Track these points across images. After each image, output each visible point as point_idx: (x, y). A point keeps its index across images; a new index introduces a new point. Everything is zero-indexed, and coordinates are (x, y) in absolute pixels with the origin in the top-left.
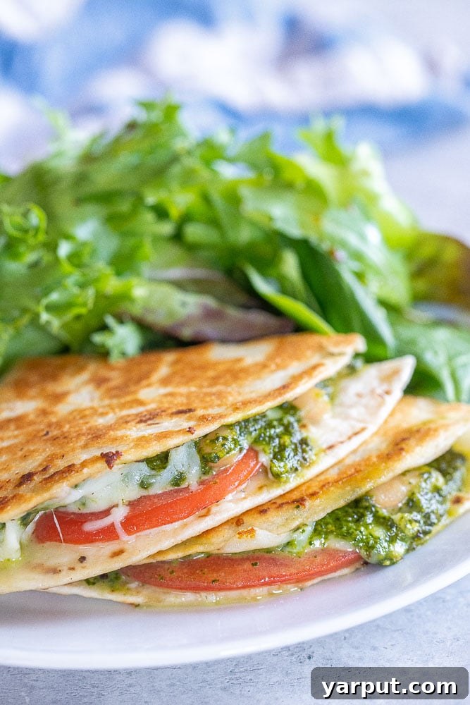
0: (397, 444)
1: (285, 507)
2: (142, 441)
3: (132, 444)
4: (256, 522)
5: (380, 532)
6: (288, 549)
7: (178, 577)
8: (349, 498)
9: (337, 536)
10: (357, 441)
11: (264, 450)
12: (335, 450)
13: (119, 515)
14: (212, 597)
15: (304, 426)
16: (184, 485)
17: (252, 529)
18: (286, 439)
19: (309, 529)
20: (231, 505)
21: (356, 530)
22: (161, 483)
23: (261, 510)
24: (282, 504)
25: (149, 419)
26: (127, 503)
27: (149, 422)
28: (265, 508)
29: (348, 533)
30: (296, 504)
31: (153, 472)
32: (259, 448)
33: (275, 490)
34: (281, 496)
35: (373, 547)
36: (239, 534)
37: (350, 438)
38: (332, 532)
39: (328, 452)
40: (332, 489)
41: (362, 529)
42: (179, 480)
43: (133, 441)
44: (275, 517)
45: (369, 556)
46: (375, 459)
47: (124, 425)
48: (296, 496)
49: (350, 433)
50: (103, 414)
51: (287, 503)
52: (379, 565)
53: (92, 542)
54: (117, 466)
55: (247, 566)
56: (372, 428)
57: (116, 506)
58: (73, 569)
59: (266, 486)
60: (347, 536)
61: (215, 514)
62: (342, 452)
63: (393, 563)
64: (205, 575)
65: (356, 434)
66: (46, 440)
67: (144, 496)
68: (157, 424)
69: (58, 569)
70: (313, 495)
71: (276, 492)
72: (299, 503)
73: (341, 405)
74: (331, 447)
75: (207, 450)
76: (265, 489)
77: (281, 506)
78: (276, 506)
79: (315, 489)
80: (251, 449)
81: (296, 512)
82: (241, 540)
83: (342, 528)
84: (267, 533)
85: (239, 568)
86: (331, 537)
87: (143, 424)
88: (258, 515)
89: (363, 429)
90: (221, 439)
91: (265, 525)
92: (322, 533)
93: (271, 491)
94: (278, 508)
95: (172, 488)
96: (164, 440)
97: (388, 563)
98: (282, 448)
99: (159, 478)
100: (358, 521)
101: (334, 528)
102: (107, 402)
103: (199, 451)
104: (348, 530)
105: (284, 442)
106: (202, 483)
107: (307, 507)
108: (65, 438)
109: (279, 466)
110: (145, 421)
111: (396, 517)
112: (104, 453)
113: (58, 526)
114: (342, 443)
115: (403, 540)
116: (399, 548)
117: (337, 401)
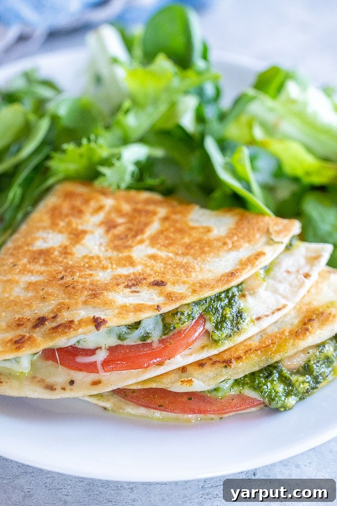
0: (305, 324)
1: (218, 365)
2: (124, 309)
3: (116, 311)
4: (196, 374)
5: (280, 388)
6: (214, 393)
7: (137, 397)
8: (262, 365)
9: (250, 387)
10: (278, 315)
11: (210, 319)
12: (261, 322)
13: (101, 356)
14: (158, 414)
15: (244, 296)
16: (149, 341)
17: (191, 380)
18: (228, 311)
19: (231, 382)
20: (180, 360)
21: (264, 385)
22: (133, 339)
23: (201, 364)
24: (216, 362)
25: (133, 285)
26: (108, 348)
27: (134, 289)
28: (203, 362)
29: (258, 386)
30: (225, 364)
31: (129, 331)
32: (207, 317)
33: (212, 350)
34: (216, 355)
35: (273, 400)
36: (182, 381)
37: (273, 313)
38: (247, 383)
39: (256, 322)
40: (252, 356)
41: (269, 384)
42: (145, 337)
43: (117, 307)
44: (209, 371)
45: (270, 404)
46: (287, 334)
47: (115, 287)
48: (226, 357)
49: (274, 308)
50: (104, 268)
51: (219, 362)
52: (277, 410)
53: (81, 370)
54: (103, 329)
55: (185, 399)
56: (291, 305)
57: (100, 348)
58: (64, 389)
59: (207, 346)
60: (258, 388)
61: (168, 365)
62: (265, 324)
63: (285, 410)
64: (155, 400)
65: (279, 310)
66: (60, 285)
67: (120, 345)
68: (138, 292)
69: (54, 387)
70: (239, 358)
71: (213, 352)
72: (227, 363)
73: (274, 278)
74: (259, 319)
75: (169, 320)
76: (206, 349)
77: (214, 363)
78: (212, 362)
79: (240, 352)
80: (201, 316)
81: (224, 370)
82: (182, 386)
83: (255, 381)
84: (201, 383)
85: (179, 399)
86: (246, 387)
87: (128, 290)
88: (198, 368)
89: (284, 306)
90: (179, 314)
91: (201, 376)
92: (241, 383)
93: (210, 351)
94: (212, 364)
95: (141, 343)
96: (139, 313)
97: (283, 410)
98: (224, 319)
99: (131, 335)
100: (267, 377)
101: (249, 381)
102: (110, 253)
103: (163, 320)
104: (259, 384)
105: (226, 314)
106: (161, 341)
107: (232, 368)
108: (74, 288)
109: (218, 334)
110: (130, 287)
111: (294, 378)
112: (96, 317)
113: (57, 357)
114: (267, 316)
115: (295, 395)
116: (292, 400)
117: (272, 273)
